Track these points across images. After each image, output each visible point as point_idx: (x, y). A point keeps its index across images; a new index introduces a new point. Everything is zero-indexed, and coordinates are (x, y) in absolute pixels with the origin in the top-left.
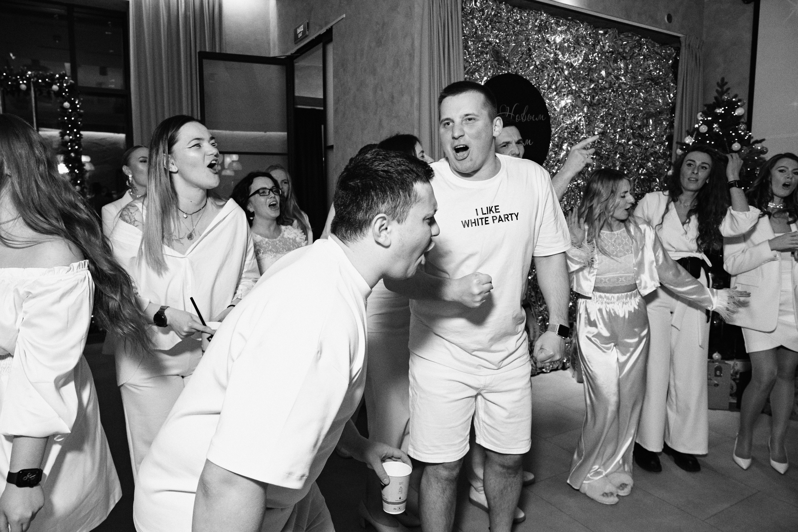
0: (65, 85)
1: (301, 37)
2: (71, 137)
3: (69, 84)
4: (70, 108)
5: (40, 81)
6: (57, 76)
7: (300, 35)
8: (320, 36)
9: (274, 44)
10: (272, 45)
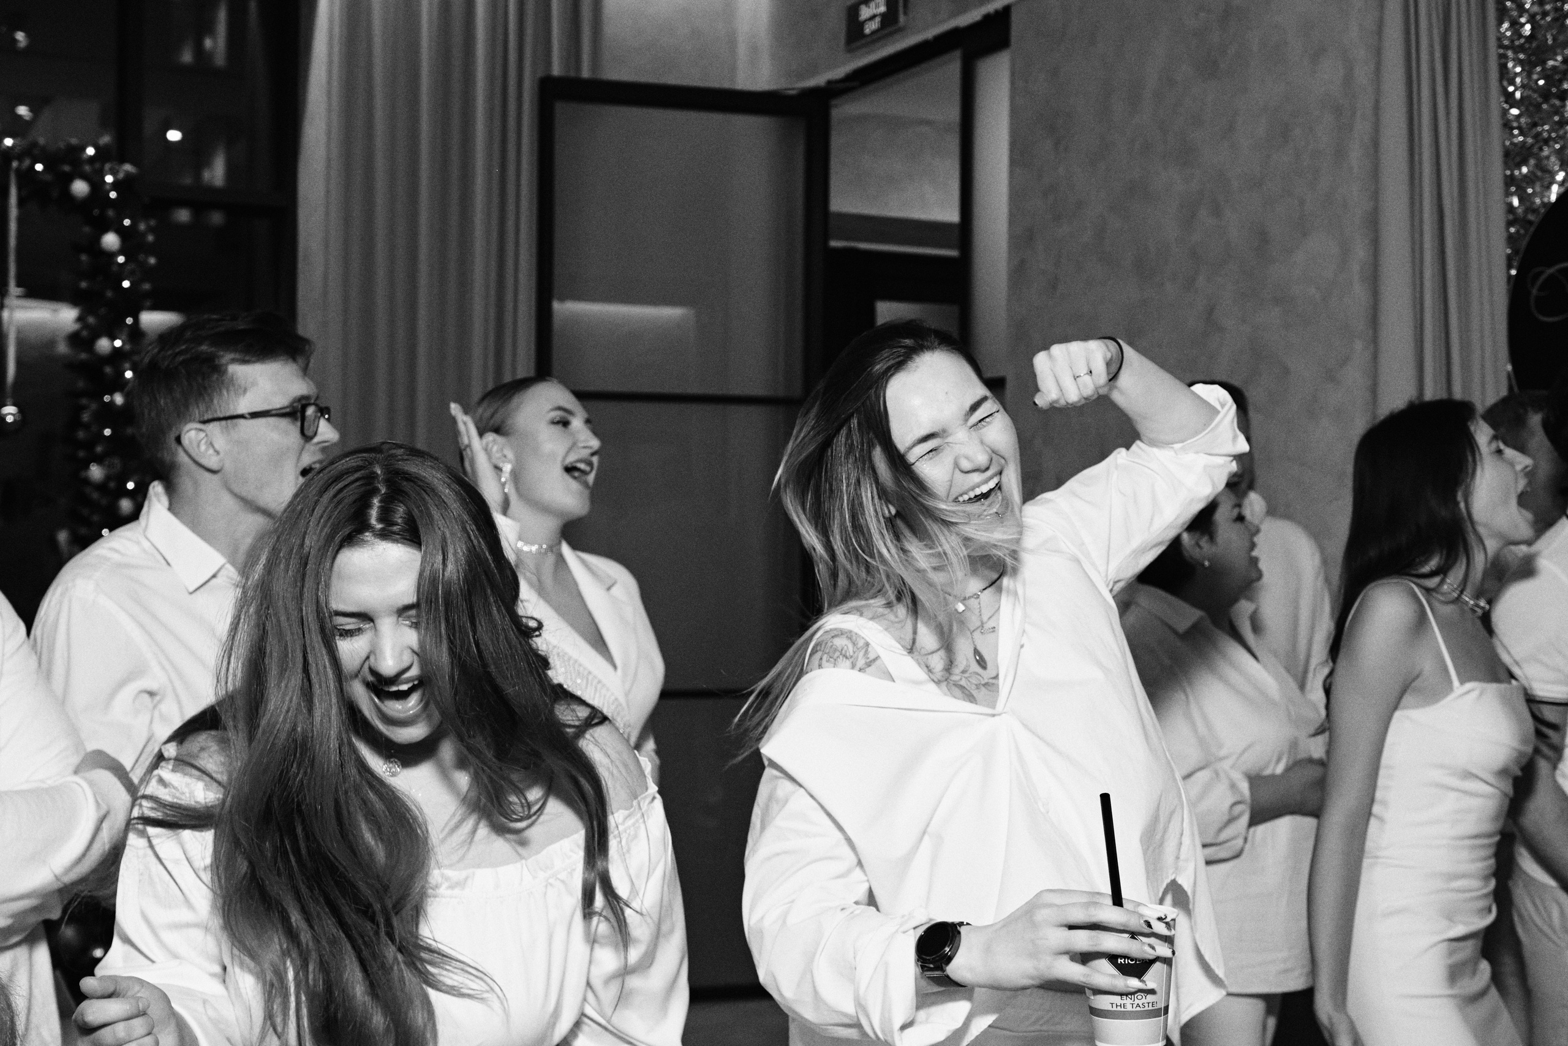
0: (109, 179)
1: (873, 33)
2: (118, 343)
3: (121, 176)
4: (121, 252)
5: (39, 167)
6: (90, 151)
7: (870, 27)
8: (955, 32)
9: (754, 50)
10: (742, 50)
